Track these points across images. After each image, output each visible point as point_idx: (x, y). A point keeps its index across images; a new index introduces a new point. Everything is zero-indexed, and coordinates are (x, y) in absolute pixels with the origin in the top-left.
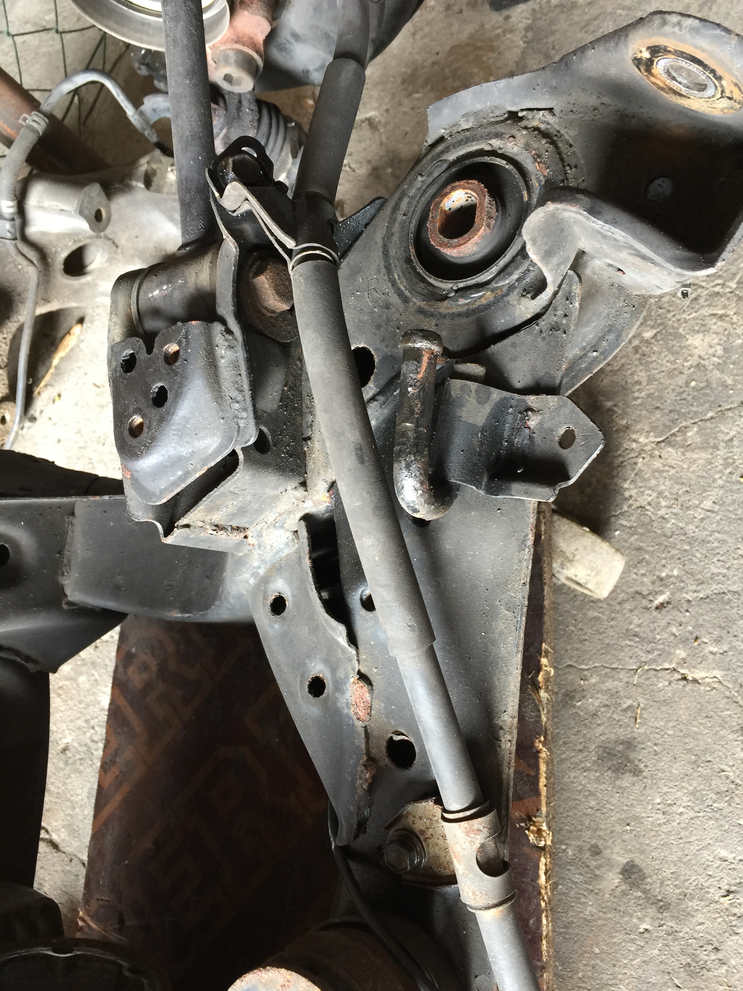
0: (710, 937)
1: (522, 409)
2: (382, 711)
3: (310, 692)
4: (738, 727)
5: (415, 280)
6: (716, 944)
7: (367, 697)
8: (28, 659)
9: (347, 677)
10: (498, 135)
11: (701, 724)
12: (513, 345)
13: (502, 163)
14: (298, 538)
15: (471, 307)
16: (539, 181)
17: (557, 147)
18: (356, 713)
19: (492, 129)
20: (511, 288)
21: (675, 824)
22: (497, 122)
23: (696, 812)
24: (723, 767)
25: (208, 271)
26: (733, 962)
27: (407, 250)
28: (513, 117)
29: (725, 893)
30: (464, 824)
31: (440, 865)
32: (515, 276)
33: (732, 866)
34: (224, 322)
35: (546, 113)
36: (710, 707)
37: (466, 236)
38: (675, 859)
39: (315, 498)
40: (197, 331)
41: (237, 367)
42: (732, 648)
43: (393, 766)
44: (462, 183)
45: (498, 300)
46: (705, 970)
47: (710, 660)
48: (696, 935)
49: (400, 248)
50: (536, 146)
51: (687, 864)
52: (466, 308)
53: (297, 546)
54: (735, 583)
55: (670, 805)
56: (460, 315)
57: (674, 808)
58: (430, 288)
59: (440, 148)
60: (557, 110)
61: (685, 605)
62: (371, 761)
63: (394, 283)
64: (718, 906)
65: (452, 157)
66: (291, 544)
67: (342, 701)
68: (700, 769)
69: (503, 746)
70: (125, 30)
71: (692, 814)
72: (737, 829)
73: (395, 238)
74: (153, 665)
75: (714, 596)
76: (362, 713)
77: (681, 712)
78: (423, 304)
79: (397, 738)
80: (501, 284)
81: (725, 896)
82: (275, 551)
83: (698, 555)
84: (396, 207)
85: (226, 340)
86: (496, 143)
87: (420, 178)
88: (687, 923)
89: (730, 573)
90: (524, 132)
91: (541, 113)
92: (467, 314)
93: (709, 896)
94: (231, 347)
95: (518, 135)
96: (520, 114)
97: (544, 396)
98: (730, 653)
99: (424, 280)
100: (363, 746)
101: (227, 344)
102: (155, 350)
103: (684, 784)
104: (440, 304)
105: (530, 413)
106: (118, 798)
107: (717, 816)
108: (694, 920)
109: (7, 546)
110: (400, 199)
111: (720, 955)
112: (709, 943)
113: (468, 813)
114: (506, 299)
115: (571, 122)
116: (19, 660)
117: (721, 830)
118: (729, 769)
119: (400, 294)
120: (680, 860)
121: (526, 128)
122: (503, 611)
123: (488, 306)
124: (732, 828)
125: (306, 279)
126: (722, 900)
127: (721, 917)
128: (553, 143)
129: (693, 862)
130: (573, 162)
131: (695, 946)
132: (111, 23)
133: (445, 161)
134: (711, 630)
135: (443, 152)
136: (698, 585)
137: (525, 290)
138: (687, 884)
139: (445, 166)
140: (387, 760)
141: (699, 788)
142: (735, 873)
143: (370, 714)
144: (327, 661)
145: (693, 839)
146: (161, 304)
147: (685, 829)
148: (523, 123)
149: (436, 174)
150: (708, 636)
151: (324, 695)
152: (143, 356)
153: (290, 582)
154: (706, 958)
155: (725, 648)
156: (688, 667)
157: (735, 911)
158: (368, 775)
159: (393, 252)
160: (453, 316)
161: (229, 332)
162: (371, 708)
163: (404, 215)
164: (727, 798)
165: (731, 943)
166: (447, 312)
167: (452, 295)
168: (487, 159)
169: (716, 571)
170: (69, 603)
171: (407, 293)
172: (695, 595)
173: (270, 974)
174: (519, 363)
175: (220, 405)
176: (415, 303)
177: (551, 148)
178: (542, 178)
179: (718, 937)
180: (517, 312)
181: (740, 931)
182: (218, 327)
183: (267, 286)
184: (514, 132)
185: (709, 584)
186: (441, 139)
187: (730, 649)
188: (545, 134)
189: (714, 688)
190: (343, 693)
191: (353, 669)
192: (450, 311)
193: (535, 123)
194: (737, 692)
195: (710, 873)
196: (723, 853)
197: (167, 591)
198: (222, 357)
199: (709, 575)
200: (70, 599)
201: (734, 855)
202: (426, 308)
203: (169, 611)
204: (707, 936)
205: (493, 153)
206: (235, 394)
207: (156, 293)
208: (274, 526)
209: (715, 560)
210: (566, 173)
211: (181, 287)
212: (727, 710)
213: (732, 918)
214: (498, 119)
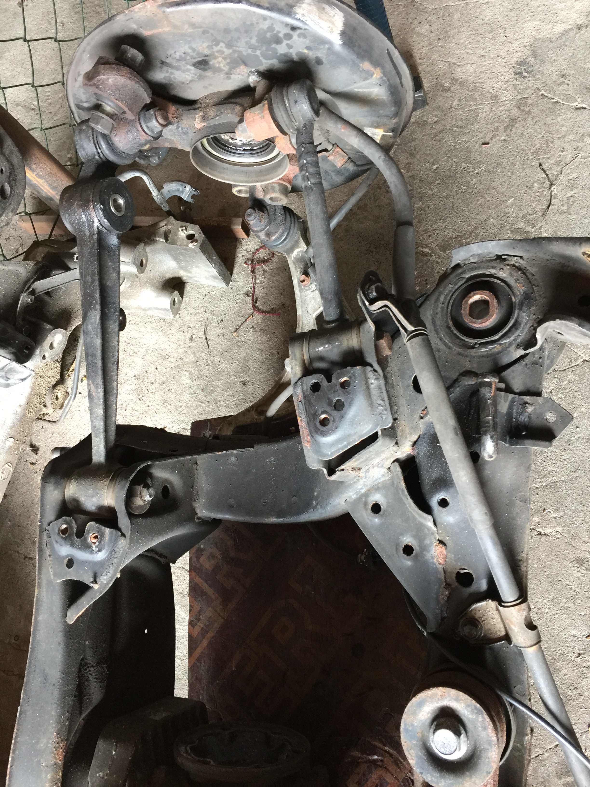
0: (572, 682)
1: (522, 403)
2: (453, 559)
3: (404, 553)
4: (574, 559)
5: (454, 338)
6: (576, 685)
7: (445, 552)
8: (161, 555)
9: (431, 543)
10: (493, 268)
11: (553, 559)
12: (513, 371)
13: (499, 282)
14: (390, 471)
15: (489, 353)
16: (520, 292)
17: (527, 276)
18: (438, 561)
19: (489, 264)
20: (511, 344)
21: (544, 619)
22: (491, 260)
23: (555, 611)
24: (568, 583)
25: (356, 339)
26: (586, 694)
27: (447, 321)
28: (499, 257)
29: (577, 655)
30: (517, 607)
31: (491, 633)
32: (512, 338)
33: (580, 639)
34: (371, 366)
35: (519, 258)
36: (556, 549)
37: (485, 318)
38: (547, 639)
39: (403, 450)
40: (360, 372)
41: (380, 388)
42: (565, 514)
43: (460, 587)
44: (479, 292)
45: (503, 350)
46: (571, 701)
47: (554, 522)
48: (564, 682)
49: (443, 321)
50: (515, 274)
51: (554, 641)
52: (486, 353)
53: (390, 476)
54: (563, 476)
55: (540, 609)
56: (483, 356)
57: (543, 610)
58: (463, 342)
59: (460, 271)
60: (525, 257)
61: (536, 491)
62: (448, 585)
63: (441, 339)
64: (574, 663)
65: (467, 276)
66: (386, 475)
67: (428, 556)
68: (555, 586)
69: (523, 569)
70: (215, 173)
71: (554, 612)
72: (580, 618)
73: (439, 316)
74: (218, 554)
75: (552, 484)
76: (441, 561)
77: (541, 554)
78: (460, 350)
79: (462, 572)
80: (505, 342)
81: (577, 657)
82: (374, 479)
83: (540, 461)
84: (437, 299)
85: (375, 375)
86: (492, 271)
87: (450, 286)
88: (558, 675)
89: (559, 470)
90: (508, 267)
91: (516, 258)
92: (487, 356)
93: (568, 658)
94: (377, 379)
95: (505, 268)
96: (503, 257)
97: (535, 397)
98: (565, 517)
99: (458, 338)
100: (443, 578)
101: (375, 377)
102: (333, 381)
103: (546, 596)
104: (471, 351)
105: (527, 405)
106: (205, 642)
107: (568, 611)
108: (562, 673)
109: (168, 486)
110: (440, 295)
111: (579, 691)
112: (572, 685)
113: (518, 602)
114: (508, 349)
115: (534, 264)
116: (157, 557)
117: (571, 620)
118: (571, 584)
119: (445, 344)
120: (549, 640)
121: (508, 265)
122: (518, 502)
123: (499, 353)
124: (577, 617)
125: (420, 345)
126: (576, 659)
127: (577, 669)
128: (524, 273)
129: (557, 640)
130: (536, 283)
131: (564, 688)
132: (208, 170)
133: (464, 278)
134: (552, 504)
135: (462, 273)
136: (541, 479)
137: (518, 345)
138: (555, 653)
139: (464, 280)
140: (456, 584)
141: (555, 597)
142: (582, 643)
143: (445, 561)
144: (415, 537)
145: (556, 626)
146: (325, 355)
147: (550, 621)
148: (507, 262)
149: (460, 284)
150: (551, 508)
151: (414, 554)
152: (324, 383)
153: (386, 496)
154: (571, 694)
155: (562, 514)
156: (541, 527)
157: (585, 664)
158: (447, 593)
159: (438, 323)
160: (480, 357)
161: (375, 371)
162: (446, 557)
163: (443, 304)
164: (572, 601)
165: (583, 683)
166: (475, 355)
167: (477, 346)
168: (489, 279)
169: (551, 469)
170: (198, 518)
171: (450, 344)
172: (541, 484)
173: (432, 691)
174: (516, 380)
175: (372, 408)
176: (455, 350)
177: (524, 276)
178: (521, 291)
179: (576, 681)
180: (514, 355)
181: (588, 676)
182: (369, 369)
183: (385, 345)
184: (502, 266)
185: (548, 477)
186: (458, 266)
187: (564, 514)
188: (519, 269)
189: (558, 538)
190: (429, 552)
191: (435, 538)
192: (477, 354)
193: (513, 263)
194: (571, 539)
195: (567, 645)
196: (574, 632)
197: (264, 506)
198: (372, 384)
199: (547, 472)
200: (199, 515)
201: (580, 633)
202: (463, 352)
203: (268, 518)
204: (570, 681)
205: (492, 276)
206: (380, 402)
207: (321, 348)
208: (378, 467)
209: (550, 463)
210: (533, 289)
211: (337, 346)
212: (567, 550)
213: (583, 669)
214: (492, 259)
